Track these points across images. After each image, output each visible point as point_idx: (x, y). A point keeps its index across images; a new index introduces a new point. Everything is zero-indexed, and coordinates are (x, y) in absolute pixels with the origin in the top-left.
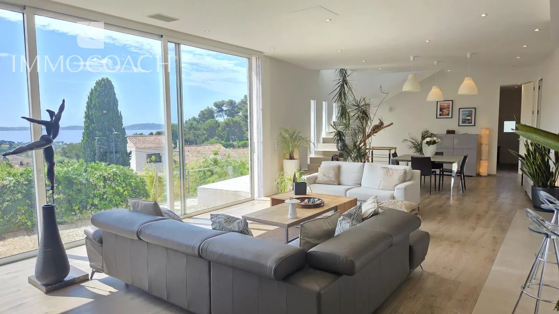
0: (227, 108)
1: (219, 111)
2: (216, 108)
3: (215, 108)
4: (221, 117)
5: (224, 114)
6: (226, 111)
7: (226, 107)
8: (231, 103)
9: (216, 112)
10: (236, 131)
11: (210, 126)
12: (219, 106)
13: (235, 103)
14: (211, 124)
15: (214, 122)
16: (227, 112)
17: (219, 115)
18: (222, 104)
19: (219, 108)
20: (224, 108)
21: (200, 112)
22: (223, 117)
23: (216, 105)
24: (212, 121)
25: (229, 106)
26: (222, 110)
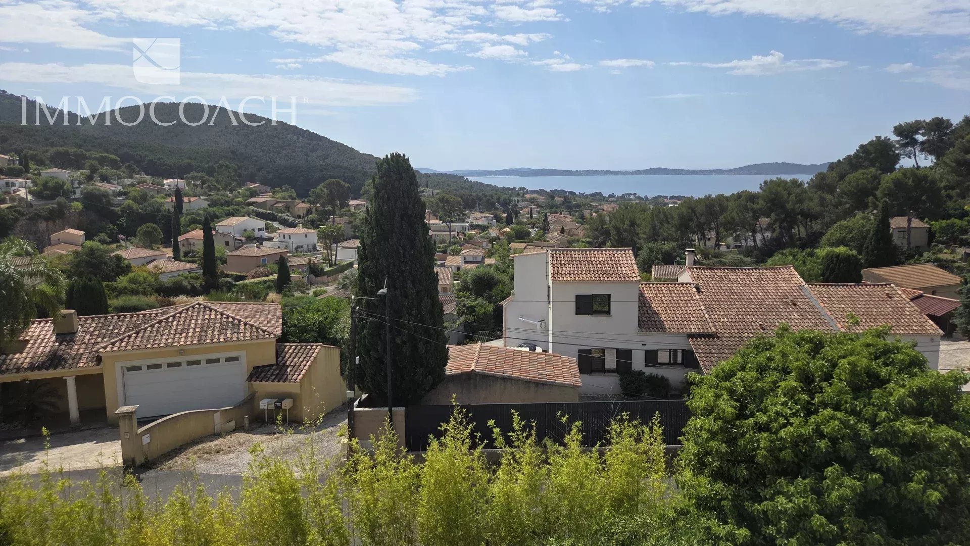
0: (926, 138)
1: (905, 145)
2: (898, 138)
3: (894, 138)
4: (910, 157)
5: (917, 151)
6: (923, 143)
7: (923, 135)
8: (939, 125)
9: (897, 146)
10: (924, 198)
11: (858, 185)
12: (907, 132)
13: (948, 124)
14: (860, 182)
15: (869, 176)
16: (926, 145)
17: (905, 152)
18: (914, 129)
19: (906, 137)
20: (920, 138)
21: (858, 148)
22: (913, 158)
23: (899, 130)
24: (863, 174)
25: (932, 133)
26: (914, 142)
